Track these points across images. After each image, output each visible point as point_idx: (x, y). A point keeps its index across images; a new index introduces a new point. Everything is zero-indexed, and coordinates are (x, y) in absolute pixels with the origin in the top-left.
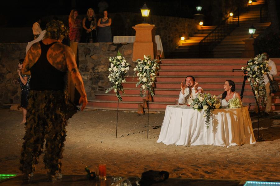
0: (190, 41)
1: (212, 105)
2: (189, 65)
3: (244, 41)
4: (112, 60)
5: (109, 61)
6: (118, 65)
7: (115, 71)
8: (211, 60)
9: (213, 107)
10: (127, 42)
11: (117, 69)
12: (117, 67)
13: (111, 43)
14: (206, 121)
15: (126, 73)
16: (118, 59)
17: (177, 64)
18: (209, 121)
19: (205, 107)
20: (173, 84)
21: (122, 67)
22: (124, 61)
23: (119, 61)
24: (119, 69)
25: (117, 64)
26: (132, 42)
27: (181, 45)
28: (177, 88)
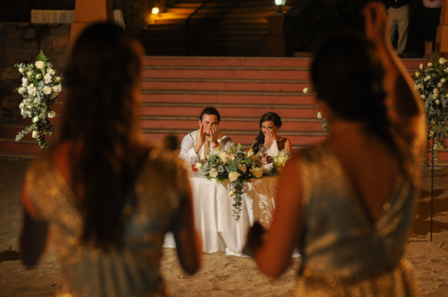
0: (168, 16)
1: (248, 172)
2: (180, 69)
3: (265, 18)
4: (25, 71)
5: (20, 72)
6: (39, 80)
7: (30, 93)
8: (220, 60)
9: (250, 175)
10: (58, 22)
11: (35, 89)
12: (36, 85)
13: (26, 24)
14: (234, 205)
15: (55, 99)
16: (38, 67)
17: (155, 67)
18: (240, 204)
19: (233, 176)
20: (149, 106)
21: (46, 85)
22: (51, 71)
23: (39, 71)
24: (40, 88)
25: (35, 79)
26: (68, 21)
27: (153, 22)
28: (157, 114)
